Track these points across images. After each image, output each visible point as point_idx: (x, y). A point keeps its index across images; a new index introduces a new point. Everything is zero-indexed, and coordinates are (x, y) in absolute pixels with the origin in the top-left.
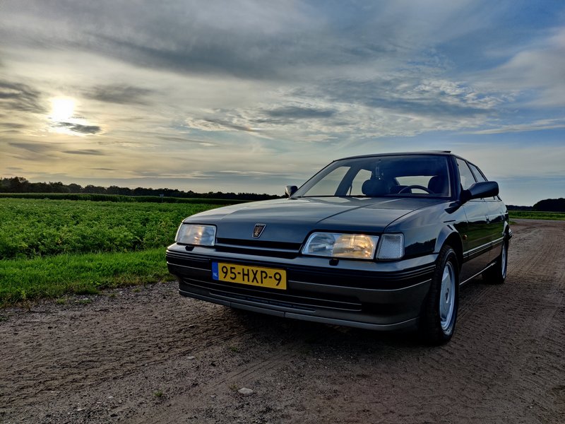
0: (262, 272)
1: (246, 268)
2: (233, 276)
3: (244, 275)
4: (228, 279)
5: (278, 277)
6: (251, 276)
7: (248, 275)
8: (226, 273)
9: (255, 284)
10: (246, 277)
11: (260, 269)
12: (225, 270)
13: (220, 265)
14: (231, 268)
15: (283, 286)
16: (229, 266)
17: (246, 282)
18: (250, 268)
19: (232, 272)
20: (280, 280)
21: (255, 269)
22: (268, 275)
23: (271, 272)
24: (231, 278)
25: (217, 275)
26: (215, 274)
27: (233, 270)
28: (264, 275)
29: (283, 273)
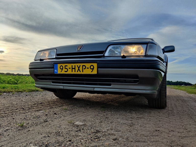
0: (83, 66)
1: (73, 65)
2: (66, 70)
3: (72, 68)
4: (63, 72)
5: (92, 67)
6: (77, 69)
7: (75, 68)
8: (62, 69)
9: (79, 73)
10: (74, 70)
11: (82, 64)
12: (61, 68)
13: (59, 65)
14: (65, 66)
15: (95, 72)
16: (64, 65)
17: (74, 73)
18: (76, 65)
19: (65, 68)
20: (93, 69)
21: (79, 65)
22: (87, 67)
23: (88, 65)
24: (65, 71)
25: (57, 71)
26: (56, 71)
27: (66, 67)
28: (84, 67)
29: (95, 65)
